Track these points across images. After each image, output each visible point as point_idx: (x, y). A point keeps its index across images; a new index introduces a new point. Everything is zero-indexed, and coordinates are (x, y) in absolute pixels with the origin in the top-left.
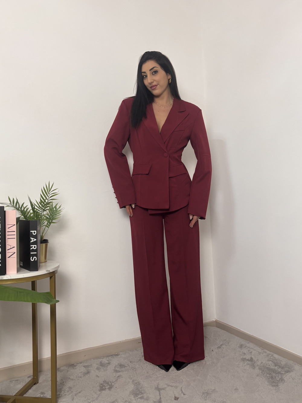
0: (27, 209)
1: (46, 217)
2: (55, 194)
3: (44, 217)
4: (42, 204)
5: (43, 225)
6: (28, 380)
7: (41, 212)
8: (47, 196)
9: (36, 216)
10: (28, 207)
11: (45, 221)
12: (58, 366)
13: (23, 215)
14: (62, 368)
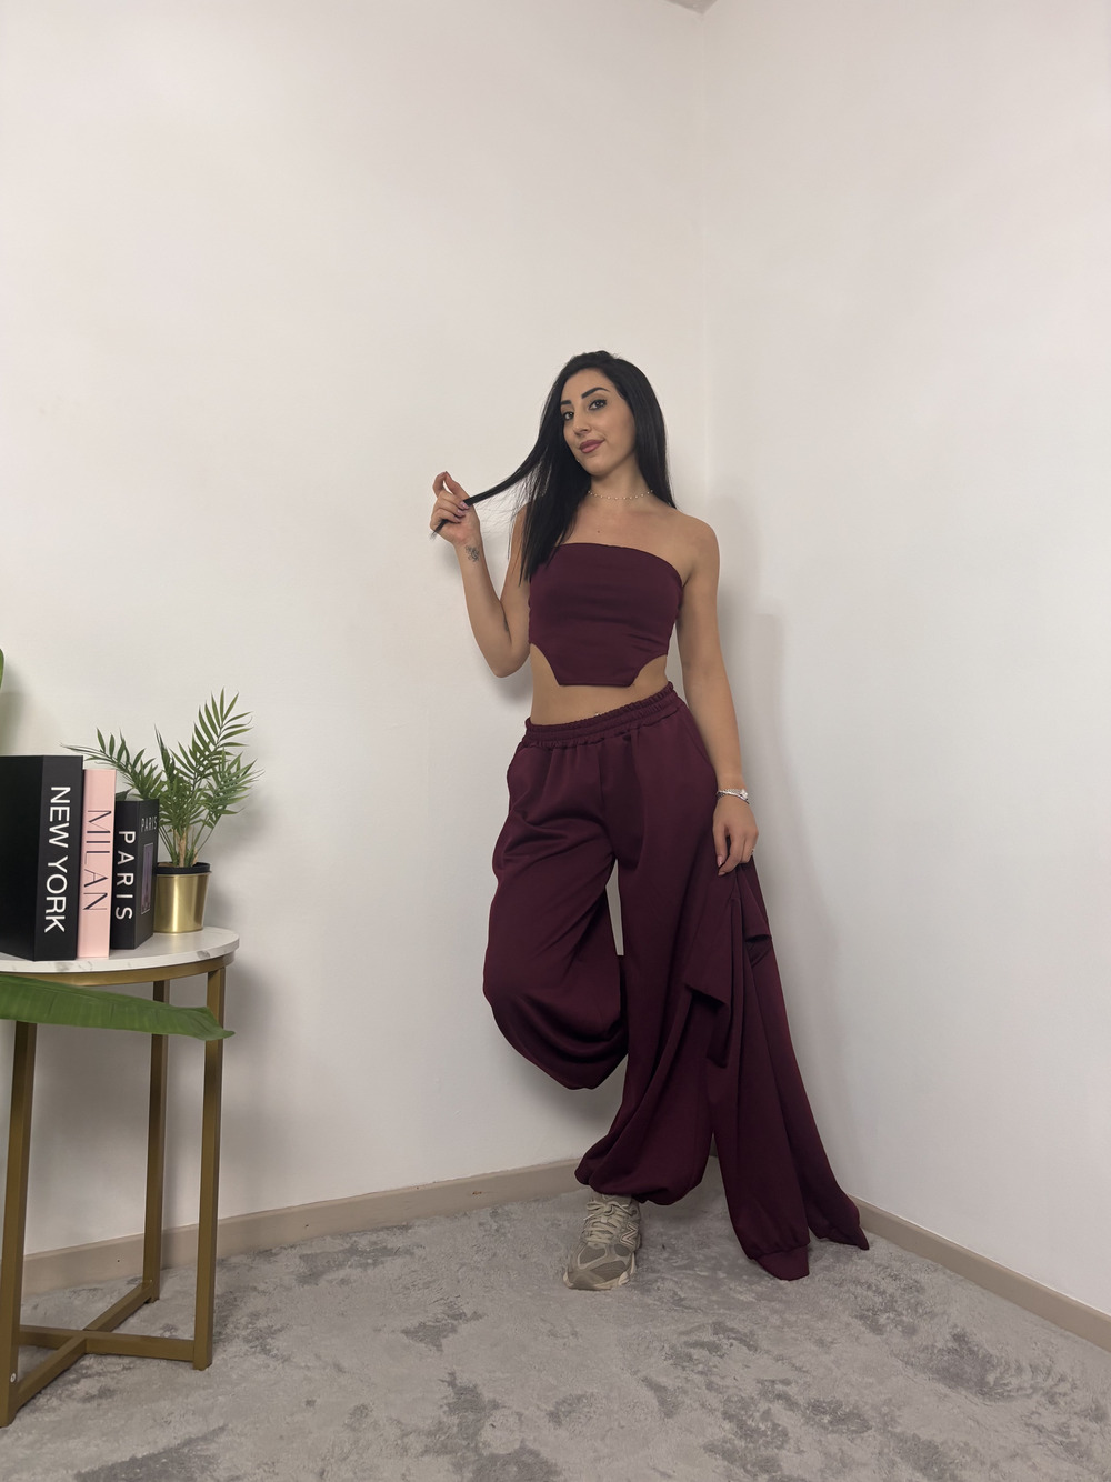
0: (152, 770)
1: (206, 795)
2: (239, 730)
3: (200, 796)
4: (198, 755)
5: (197, 819)
6: (126, 1289)
7: (192, 782)
8: (216, 734)
9: (177, 792)
10: (154, 764)
11: (203, 807)
12: (219, 1255)
13: (138, 787)
14: (234, 1260)
